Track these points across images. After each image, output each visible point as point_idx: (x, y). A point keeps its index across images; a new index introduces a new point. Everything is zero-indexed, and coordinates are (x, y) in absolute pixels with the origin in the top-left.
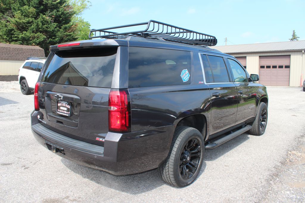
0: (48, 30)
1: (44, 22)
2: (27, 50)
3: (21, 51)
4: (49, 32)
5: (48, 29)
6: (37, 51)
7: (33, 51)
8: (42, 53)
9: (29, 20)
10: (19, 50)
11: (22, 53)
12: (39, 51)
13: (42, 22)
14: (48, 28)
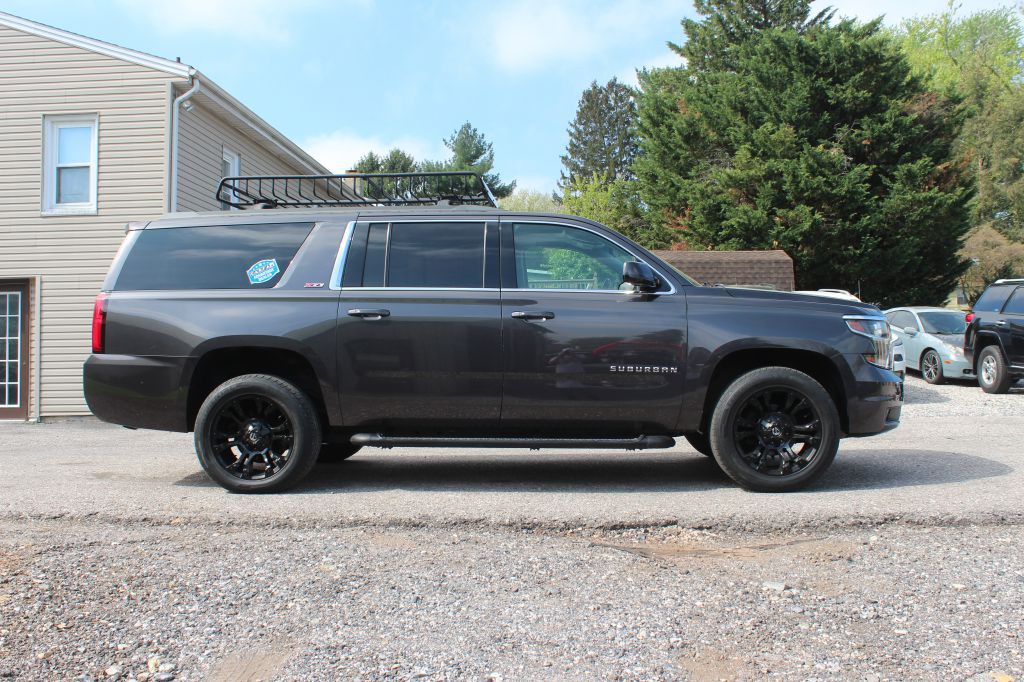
0: (834, 191)
1: (819, 167)
2: (732, 265)
3: (714, 270)
4: (838, 200)
5: (833, 188)
6: (767, 265)
7: (752, 268)
8: (784, 273)
9: (769, 167)
10: (708, 266)
11: (717, 276)
12: (774, 265)
13: (810, 168)
14: (834, 184)
